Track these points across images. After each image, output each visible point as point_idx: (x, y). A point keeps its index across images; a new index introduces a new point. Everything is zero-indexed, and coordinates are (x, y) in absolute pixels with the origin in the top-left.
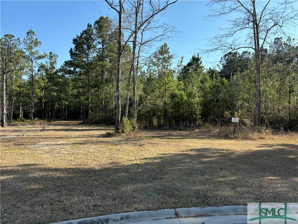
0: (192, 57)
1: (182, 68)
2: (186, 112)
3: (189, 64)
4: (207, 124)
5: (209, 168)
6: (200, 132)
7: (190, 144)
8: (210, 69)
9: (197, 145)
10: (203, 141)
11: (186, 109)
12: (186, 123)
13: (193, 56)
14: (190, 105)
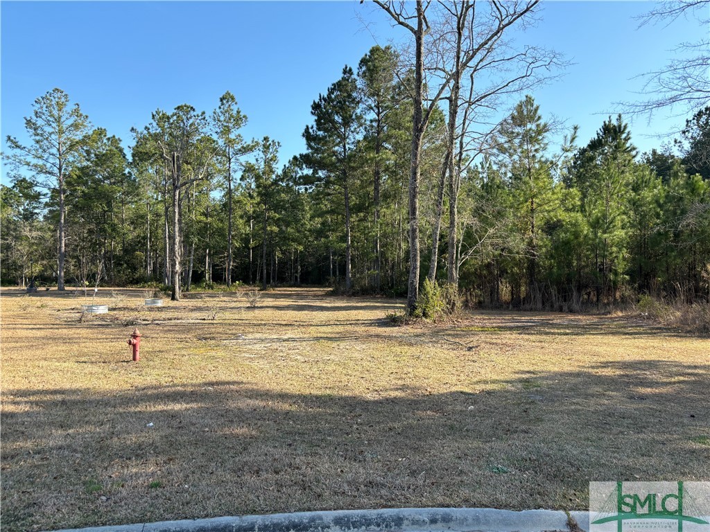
0: (603, 124)
1: (575, 155)
2: (587, 266)
3: (595, 145)
4: (646, 298)
5: (658, 413)
6: (627, 318)
7: (601, 350)
8: (654, 152)
9: (621, 350)
10: (636, 340)
11: (588, 258)
12: (589, 294)
13: (605, 122)
14: (600, 248)
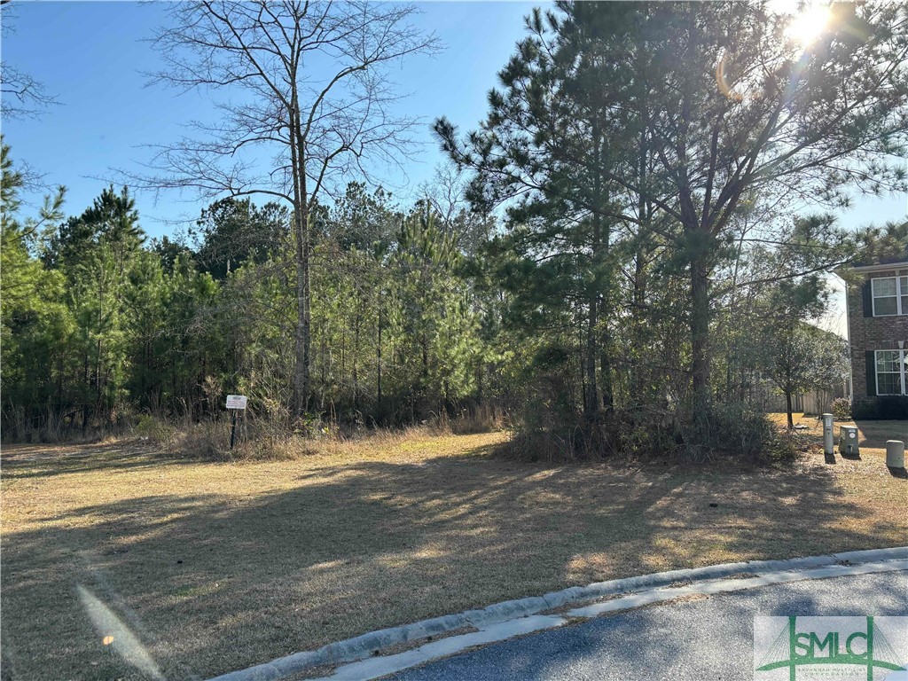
0: (102, 192)
1: (63, 225)
2: (73, 377)
3: (90, 217)
4: (148, 418)
5: (139, 567)
6: (121, 445)
7: (79, 492)
8: (165, 239)
9: (106, 490)
10: (129, 474)
11: (74, 367)
12: (72, 416)
13: (104, 190)
14: (89, 353)
